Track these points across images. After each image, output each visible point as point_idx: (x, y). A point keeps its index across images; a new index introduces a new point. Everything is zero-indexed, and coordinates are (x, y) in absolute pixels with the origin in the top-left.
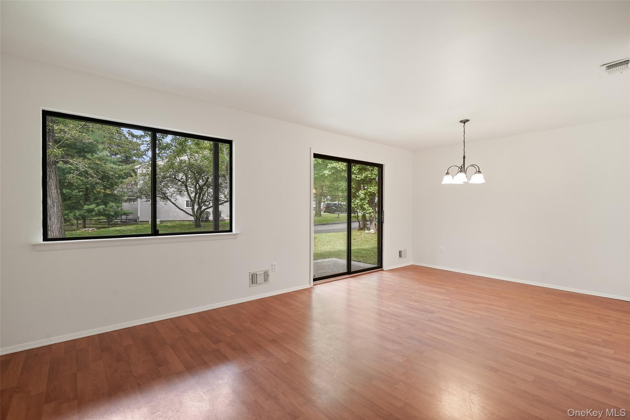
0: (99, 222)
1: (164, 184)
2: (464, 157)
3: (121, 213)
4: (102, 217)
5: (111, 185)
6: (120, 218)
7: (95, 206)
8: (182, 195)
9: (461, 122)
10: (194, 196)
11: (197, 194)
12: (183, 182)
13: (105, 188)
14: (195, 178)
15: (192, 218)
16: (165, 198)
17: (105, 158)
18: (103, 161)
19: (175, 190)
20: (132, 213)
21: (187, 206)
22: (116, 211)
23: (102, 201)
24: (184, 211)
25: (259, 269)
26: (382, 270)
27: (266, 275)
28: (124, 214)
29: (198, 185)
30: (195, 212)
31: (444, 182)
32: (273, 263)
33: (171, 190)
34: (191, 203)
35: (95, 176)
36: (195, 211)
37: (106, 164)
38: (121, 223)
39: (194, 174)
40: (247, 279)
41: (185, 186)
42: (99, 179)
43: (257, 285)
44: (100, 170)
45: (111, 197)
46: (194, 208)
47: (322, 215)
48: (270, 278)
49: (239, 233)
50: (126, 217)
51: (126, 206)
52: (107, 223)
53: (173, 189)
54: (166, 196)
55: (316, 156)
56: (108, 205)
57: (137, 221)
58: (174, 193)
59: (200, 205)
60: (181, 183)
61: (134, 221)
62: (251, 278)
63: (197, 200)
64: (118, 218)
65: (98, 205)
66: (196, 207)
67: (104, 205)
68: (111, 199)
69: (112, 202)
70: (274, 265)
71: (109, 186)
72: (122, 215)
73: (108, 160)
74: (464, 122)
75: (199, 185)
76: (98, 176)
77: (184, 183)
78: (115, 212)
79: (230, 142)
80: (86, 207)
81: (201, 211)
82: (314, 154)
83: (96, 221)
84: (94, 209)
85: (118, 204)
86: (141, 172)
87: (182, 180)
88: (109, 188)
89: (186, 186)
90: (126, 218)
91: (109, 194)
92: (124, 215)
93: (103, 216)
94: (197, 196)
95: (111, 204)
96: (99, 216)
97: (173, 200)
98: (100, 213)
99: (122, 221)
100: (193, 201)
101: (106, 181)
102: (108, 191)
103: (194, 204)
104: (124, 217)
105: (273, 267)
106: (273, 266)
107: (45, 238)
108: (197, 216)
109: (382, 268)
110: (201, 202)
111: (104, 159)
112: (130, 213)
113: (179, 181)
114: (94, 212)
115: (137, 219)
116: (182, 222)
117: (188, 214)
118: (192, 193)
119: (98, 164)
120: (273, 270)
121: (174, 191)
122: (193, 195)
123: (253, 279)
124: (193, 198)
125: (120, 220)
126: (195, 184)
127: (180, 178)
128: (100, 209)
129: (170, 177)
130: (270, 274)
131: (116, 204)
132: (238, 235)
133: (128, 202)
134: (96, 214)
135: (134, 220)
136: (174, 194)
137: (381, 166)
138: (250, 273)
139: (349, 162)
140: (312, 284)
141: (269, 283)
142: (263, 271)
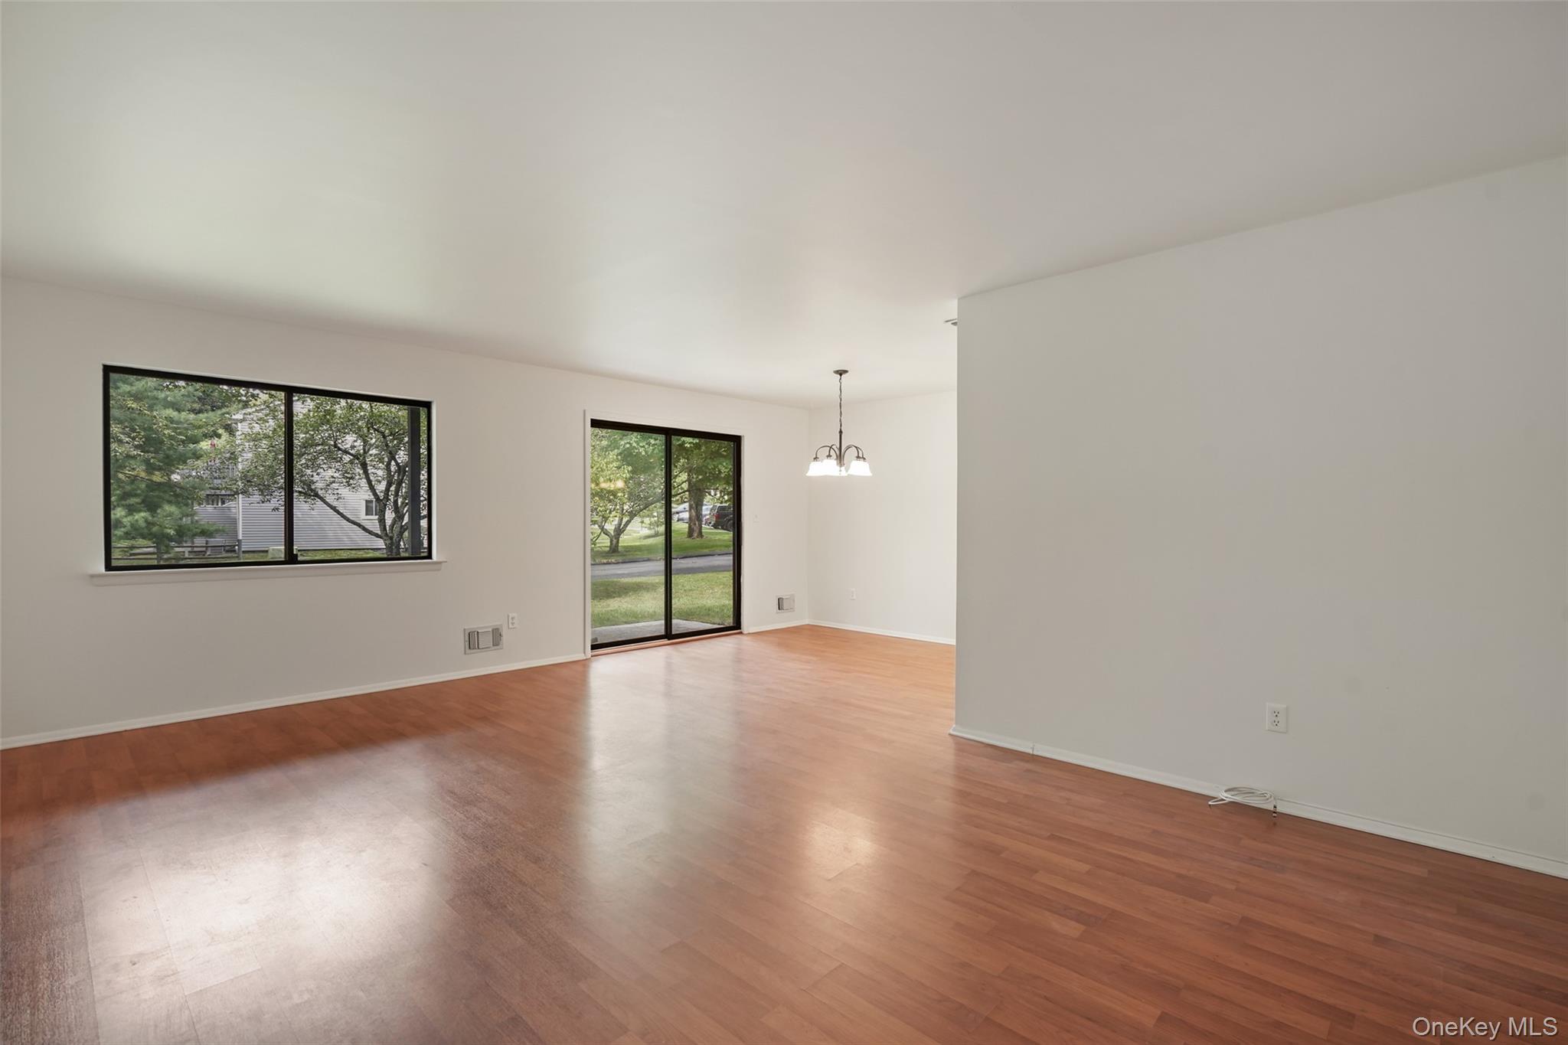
0: (131, 555)
1: (307, 460)
2: (841, 432)
3: (192, 530)
4: (141, 542)
5: (166, 461)
6: (190, 545)
7: (123, 513)
8: (354, 488)
9: (837, 372)
10: (384, 489)
11: (391, 486)
12: (356, 457)
13: (151, 468)
14: (387, 445)
15: (380, 544)
16: (312, 494)
17: (149, 394)
18: (146, 403)
19: (336, 475)
20: (224, 531)
21: (368, 512)
22: (180, 526)
23: (143, 502)
24: (359, 525)
25: (483, 623)
26: (740, 633)
27: (497, 636)
28: (201, 532)
29: (393, 463)
30: (388, 529)
31: (810, 473)
32: (511, 615)
33: (324, 475)
34: (378, 505)
35: (127, 439)
36: (387, 527)
37: (155, 408)
38: (191, 556)
39: (384, 437)
40: (461, 642)
41: (361, 465)
42: (137, 447)
43: (479, 650)
44: (138, 424)
45: (165, 492)
46: (384, 520)
47: (703, 534)
48: (504, 638)
49: (445, 560)
50: (207, 541)
51: (205, 513)
52: (155, 556)
53: (330, 472)
54: (312, 490)
55: (595, 423)
56: (159, 511)
57: (235, 551)
58: (334, 482)
59: (399, 512)
60: (352, 457)
61: (228, 551)
62: (467, 639)
63: (392, 498)
64: (185, 545)
65: (131, 510)
66: (390, 516)
67: (149, 510)
68: (167, 497)
69: (170, 502)
70: (513, 618)
71: (161, 464)
72: (195, 535)
73: (157, 399)
74: (841, 373)
75: (397, 464)
76: (134, 439)
77: (358, 459)
78: (177, 527)
79: (427, 405)
81: (402, 526)
82: (592, 420)
83: (125, 551)
85: (184, 508)
86: (247, 430)
87: (353, 452)
88: (160, 469)
89: (364, 466)
90: (207, 544)
91: (160, 484)
92: (204, 535)
93: (144, 538)
94: (393, 488)
95: (169, 508)
96: (134, 538)
97: (330, 499)
98: (136, 529)
99: (195, 552)
100: (382, 500)
101: (152, 449)
102: (157, 477)
103: (385, 508)
104: (200, 541)
105: (510, 621)
106: (510, 619)
108: (391, 538)
109: (740, 628)
110: (402, 503)
111: (148, 397)
112: (217, 531)
113: (346, 452)
114: (123, 529)
115: (235, 546)
116: (353, 552)
117: (370, 532)
118: (380, 482)
119: (133, 409)
120: (511, 626)
121: (333, 477)
122: (381, 487)
123: (472, 641)
124: (381, 495)
125: (190, 549)
126: (386, 459)
127: (348, 446)
129: (322, 444)
130: (504, 633)
131: (180, 508)
132: (443, 564)
133: (211, 502)
134: (126, 533)
135: (227, 548)
136: (331, 483)
137: (736, 440)
138: (465, 630)
139: (668, 433)
140: (589, 652)
141: (502, 648)
142: (490, 627)
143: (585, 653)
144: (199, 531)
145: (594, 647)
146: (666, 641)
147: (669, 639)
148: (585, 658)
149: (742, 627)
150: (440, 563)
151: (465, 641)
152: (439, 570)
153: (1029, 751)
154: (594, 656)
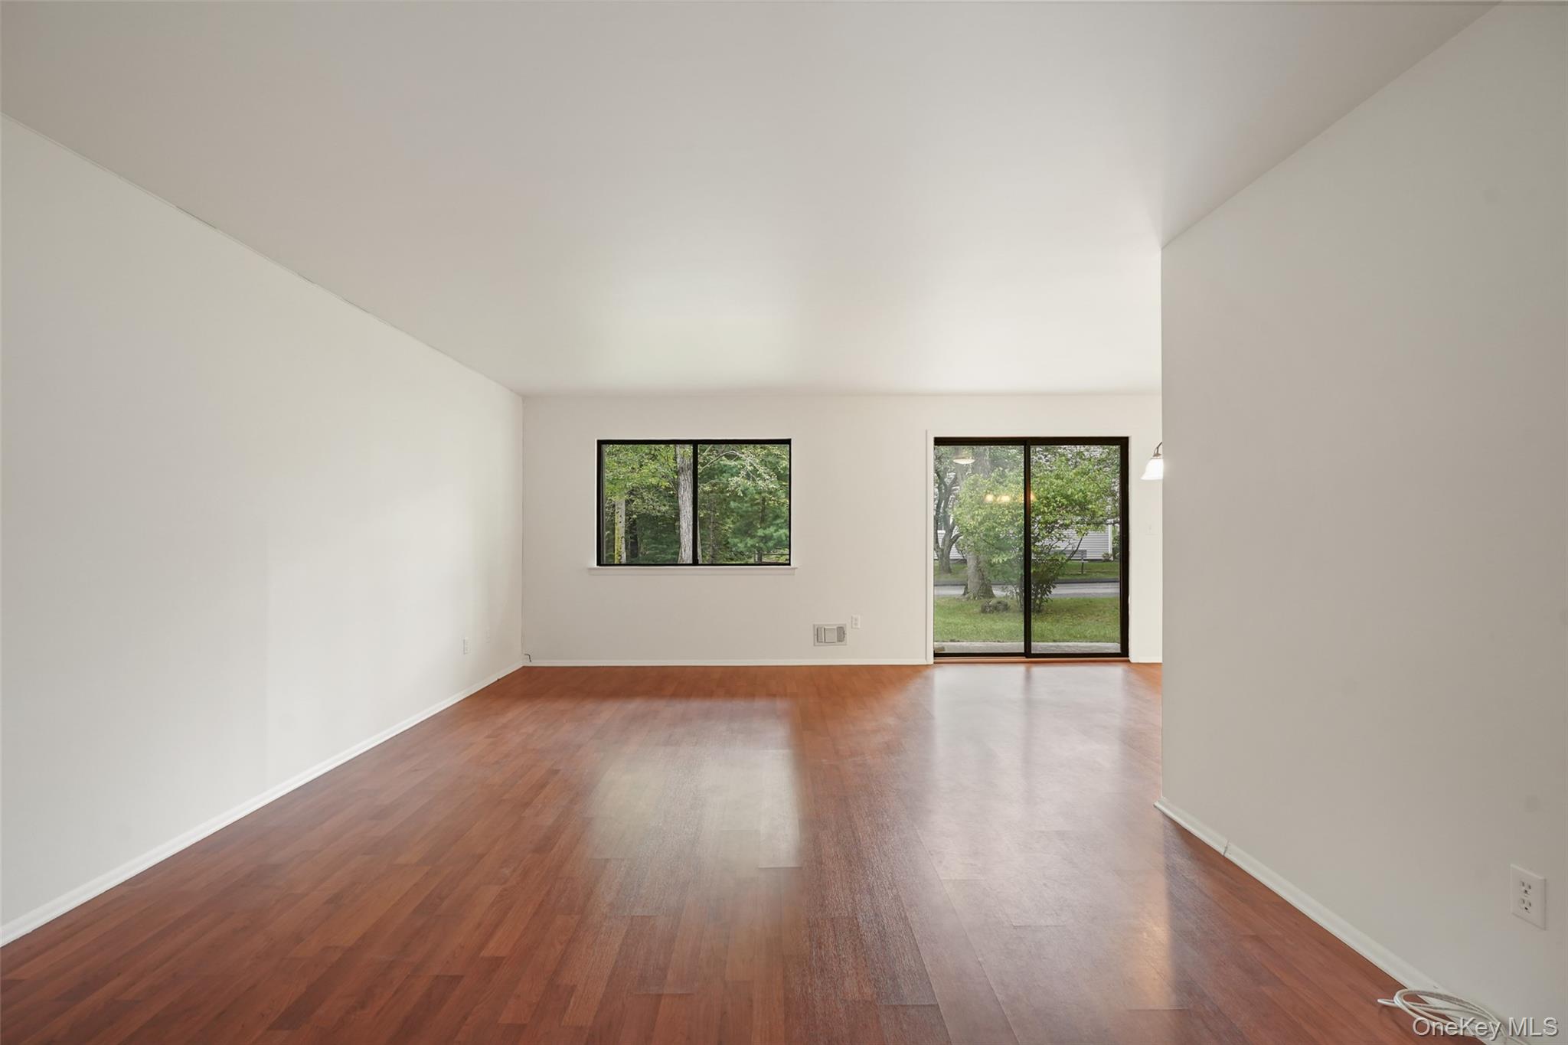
25: (833, 622)
26: (1129, 661)
27: (841, 633)
32: (854, 616)
40: (811, 635)
43: (825, 644)
48: (848, 636)
55: (939, 442)
62: (816, 633)
70: (856, 619)
80: (760, 533)
82: (935, 438)
84: (772, 536)
105: (854, 622)
106: (854, 620)
107: (599, 563)
109: (1128, 656)
120: (854, 626)
123: (820, 635)
128: (781, 535)
130: (848, 631)
137: (1124, 442)
138: (815, 625)
139: (1027, 443)
140: (931, 660)
141: (846, 645)
142: (835, 625)
143: (926, 658)
145: (936, 655)
146: (1024, 659)
147: (1027, 657)
148: (925, 663)
149: (1130, 655)
150: (795, 568)
151: (814, 635)
152: (794, 575)
153: (1221, 850)
154: (935, 663)
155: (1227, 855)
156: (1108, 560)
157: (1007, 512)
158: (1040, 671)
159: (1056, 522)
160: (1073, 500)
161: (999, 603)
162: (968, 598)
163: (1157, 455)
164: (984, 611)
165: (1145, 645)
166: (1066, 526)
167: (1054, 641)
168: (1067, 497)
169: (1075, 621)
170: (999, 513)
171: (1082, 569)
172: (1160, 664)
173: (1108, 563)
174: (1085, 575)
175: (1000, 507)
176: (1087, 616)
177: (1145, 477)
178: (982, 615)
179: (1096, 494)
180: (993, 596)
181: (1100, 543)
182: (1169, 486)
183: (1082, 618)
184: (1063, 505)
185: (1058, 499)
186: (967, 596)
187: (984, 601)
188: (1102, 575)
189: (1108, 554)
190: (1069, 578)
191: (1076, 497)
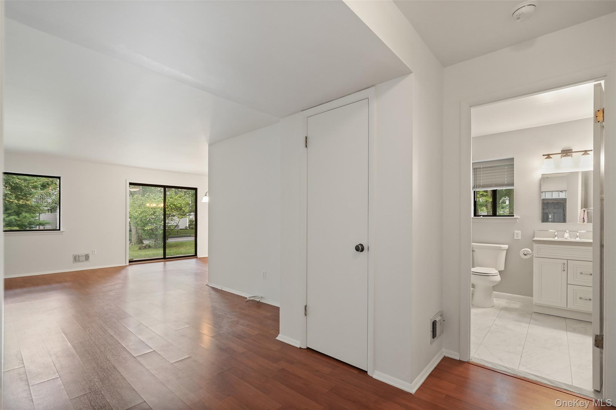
25: (83, 252)
26: (197, 257)
27: (87, 257)
40: (72, 259)
43: (79, 262)
45: (25, 208)
48: (90, 258)
49: (64, 231)
55: (131, 184)
56: (21, 215)
62: (74, 258)
67: (16, 215)
79: (59, 178)
82: (129, 182)
85: (31, 214)
90: (44, 228)
95: (25, 214)
106: (93, 251)
109: (197, 256)
120: (93, 254)
123: (76, 259)
130: (90, 256)
137: (196, 189)
138: (73, 255)
139: (165, 187)
140: (128, 263)
141: (89, 261)
142: (84, 254)
143: (126, 263)
144: (38, 223)
145: (130, 262)
147: (164, 259)
148: (126, 265)
150: (63, 232)
152: (62, 234)
153: (221, 289)
154: (129, 265)
155: (222, 289)
156: (187, 229)
157: (151, 210)
158: (169, 263)
159: (170, 214)
160: (177, 206)
161: (147, 245)
162: (132, 245)
163: (206, 195)
164: (140, 249)
165: (203, 252)
166: (174, 216)
167: (171, 256)
168: (174, 205)
169: (177, 249)
170: (148, 210)
171: (178, 232)
172: (207, 257)
173: (187, 230)
174: (179, 234)
175: (148, 208)
176: (181, 247)
177: (203, 201)
178: (140, 250)
179: (185, 204)
180: (143, 243)
181: (184, 223)
182: (210, 205)
183: (179, 248)
184: (173, 208)
185: (171, 206)
186: (131, 244)
187: (140, 245)
188: (185, 234)
189: (187, 227)
190: (172, 236)
191: (178, 205)
